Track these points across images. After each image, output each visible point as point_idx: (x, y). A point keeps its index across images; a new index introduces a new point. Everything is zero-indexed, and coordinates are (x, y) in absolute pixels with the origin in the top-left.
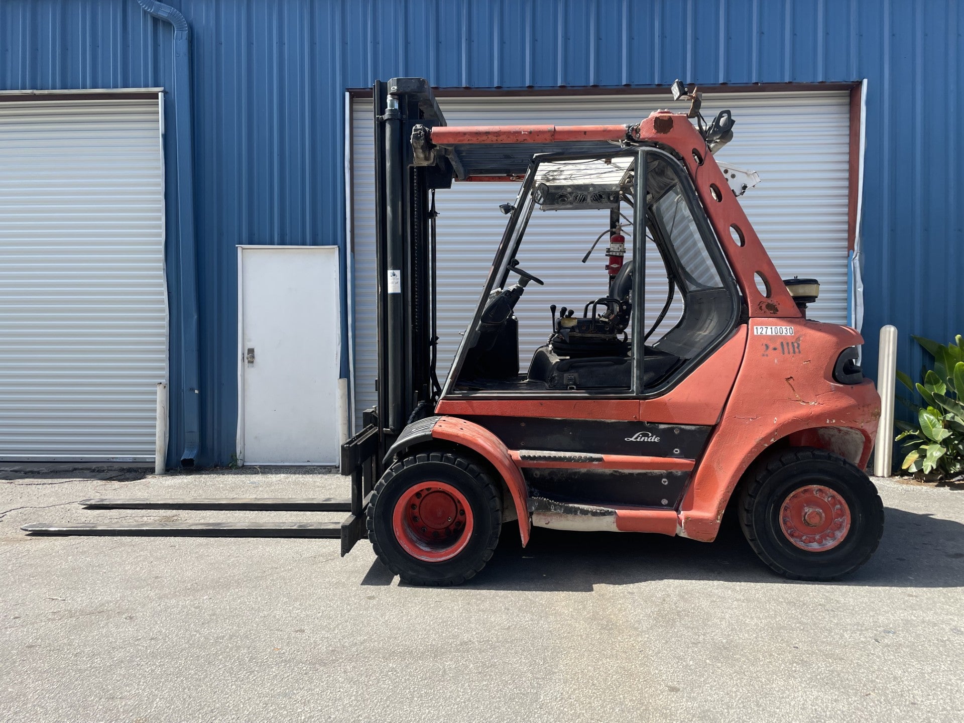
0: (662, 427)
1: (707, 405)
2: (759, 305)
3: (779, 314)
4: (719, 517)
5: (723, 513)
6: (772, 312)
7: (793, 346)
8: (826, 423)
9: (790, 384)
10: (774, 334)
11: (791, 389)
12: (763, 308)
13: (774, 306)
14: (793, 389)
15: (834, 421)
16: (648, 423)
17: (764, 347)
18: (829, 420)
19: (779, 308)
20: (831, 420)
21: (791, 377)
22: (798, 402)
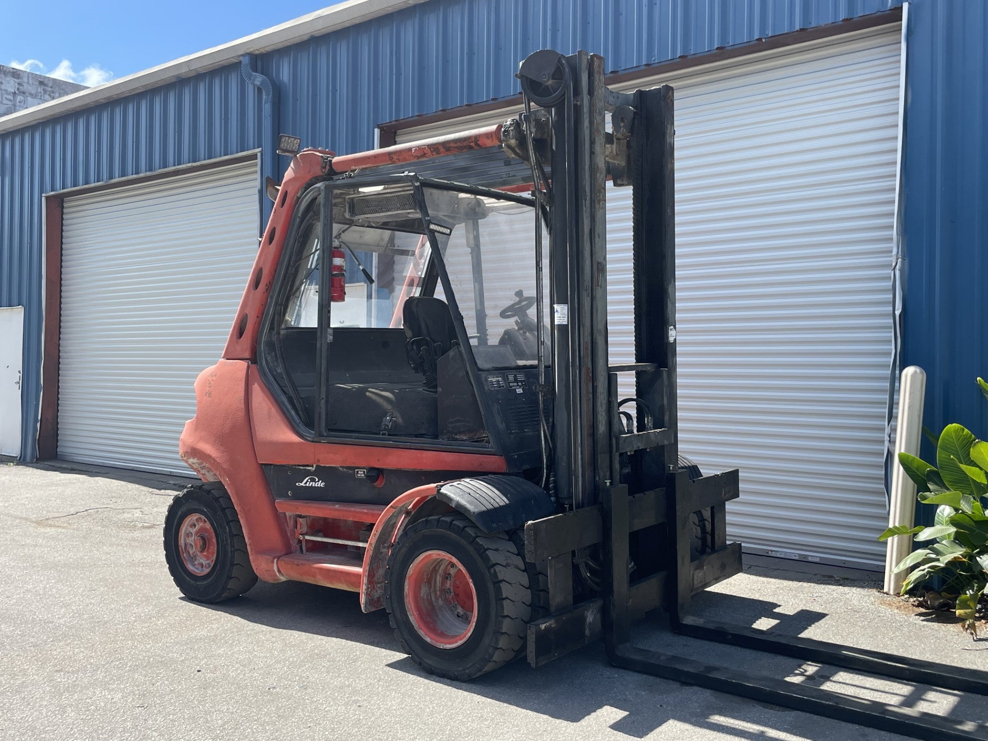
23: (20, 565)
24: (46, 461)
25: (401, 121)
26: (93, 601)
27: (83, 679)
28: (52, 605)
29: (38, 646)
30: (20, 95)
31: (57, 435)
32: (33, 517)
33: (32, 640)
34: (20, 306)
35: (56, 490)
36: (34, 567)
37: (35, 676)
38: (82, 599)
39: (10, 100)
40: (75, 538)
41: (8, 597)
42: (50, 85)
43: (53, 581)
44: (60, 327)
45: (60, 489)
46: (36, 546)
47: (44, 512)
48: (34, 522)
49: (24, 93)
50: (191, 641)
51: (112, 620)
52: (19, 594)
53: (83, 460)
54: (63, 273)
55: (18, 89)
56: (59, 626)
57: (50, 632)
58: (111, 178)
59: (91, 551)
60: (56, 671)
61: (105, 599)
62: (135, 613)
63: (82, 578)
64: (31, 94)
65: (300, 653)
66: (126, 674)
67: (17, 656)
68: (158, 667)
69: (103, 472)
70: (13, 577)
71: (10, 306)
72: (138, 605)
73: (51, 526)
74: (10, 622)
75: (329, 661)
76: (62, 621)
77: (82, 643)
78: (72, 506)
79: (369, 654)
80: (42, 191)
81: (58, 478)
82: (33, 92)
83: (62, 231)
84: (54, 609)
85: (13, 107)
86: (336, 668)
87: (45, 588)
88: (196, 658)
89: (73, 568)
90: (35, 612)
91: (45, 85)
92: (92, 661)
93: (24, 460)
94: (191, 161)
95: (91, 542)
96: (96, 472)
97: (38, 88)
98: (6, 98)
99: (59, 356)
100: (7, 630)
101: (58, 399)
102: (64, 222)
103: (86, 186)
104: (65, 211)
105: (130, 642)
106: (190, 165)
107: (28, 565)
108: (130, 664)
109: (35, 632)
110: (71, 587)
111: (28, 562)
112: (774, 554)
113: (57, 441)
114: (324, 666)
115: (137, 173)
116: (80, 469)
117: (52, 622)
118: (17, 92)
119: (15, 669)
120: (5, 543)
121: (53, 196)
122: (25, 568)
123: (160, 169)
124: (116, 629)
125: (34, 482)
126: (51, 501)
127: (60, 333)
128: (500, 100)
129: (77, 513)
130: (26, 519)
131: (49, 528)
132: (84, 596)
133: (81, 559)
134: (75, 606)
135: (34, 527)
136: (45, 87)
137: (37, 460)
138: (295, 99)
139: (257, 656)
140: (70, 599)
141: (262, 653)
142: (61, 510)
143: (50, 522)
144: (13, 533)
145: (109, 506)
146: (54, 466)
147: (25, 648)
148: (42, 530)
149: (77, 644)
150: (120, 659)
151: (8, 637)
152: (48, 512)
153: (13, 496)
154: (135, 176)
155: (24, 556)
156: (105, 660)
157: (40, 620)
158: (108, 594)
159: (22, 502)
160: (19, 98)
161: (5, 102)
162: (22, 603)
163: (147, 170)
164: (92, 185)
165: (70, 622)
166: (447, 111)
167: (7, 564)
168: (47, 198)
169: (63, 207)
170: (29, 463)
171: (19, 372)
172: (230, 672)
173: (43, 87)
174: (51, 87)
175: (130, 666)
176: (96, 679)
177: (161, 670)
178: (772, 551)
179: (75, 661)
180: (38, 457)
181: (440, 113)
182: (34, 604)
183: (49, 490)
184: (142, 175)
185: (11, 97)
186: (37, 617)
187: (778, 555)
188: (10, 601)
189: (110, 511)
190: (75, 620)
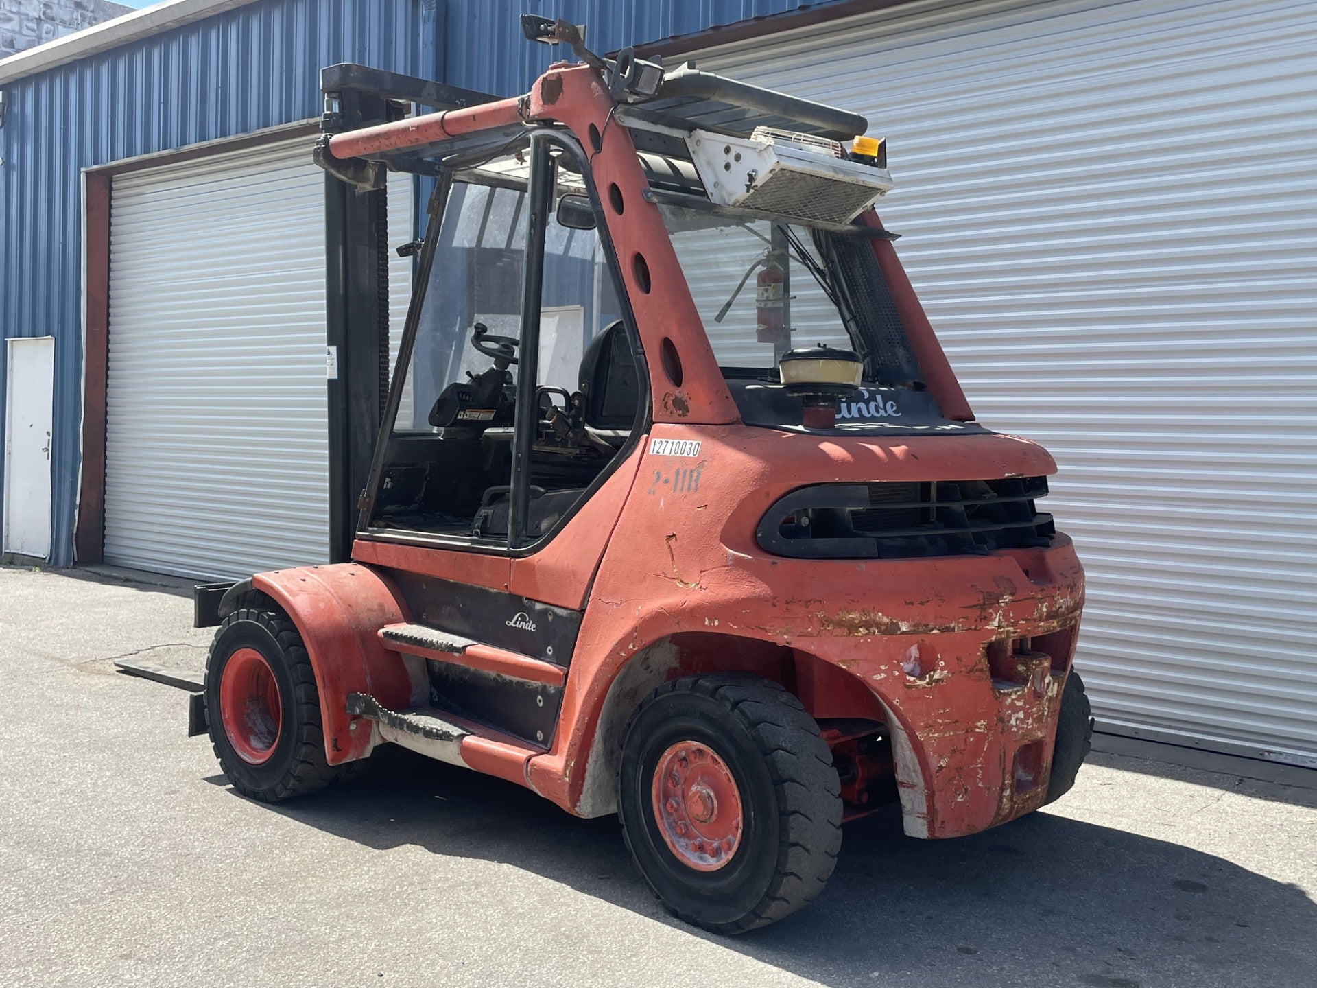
0: (538, 606)
1: (574, 573)
2: (664, 400)
3: (690, 417)
4: (568, 772)
5: (572, 765)
6: (681, 413)
7: (691, 476)
8: (704, 625)
9: (670, 547)
10: (673, 454)
11: (670, 555)
12: (668, 405)
13: (684, 402)
14: (673, 559)
15: (717, 623)
16: (527, 598)
17: (655, 476)
18: (709, 620)
19: (690, 404)
20: (711, 620)
21: (674, 535)
22: (674, 581)
23: (54, 741)
24: (86, 566)
25: (644, 48)
26: (174, 814)
27: (168, 974)
28: (108, 819)
29: (88, 901)
30: (47, 23)
31: (104, 528)
32: (72, 657)
33: (78, 889)
34: (49, 336)
35: (103, 612)
36: (76, 745)
37: (85, 967)
38: (155, 809)
39: (33, 30)
40: (137, 694)
41: (36, 802)
42: (91, 8)
43: (108, 773)
44: (108, 368)
45: (111, 611)
46: (78, 707)
47: (88, 649)
48: (72, 665)
49: (53, 19)
50: (345, 901)
51: (208, 851)
52: (55, 795)
53: (141, 566)
54: (111, 288)
55: (44, 13)
56: (122, 862)
57: (107, 874)
58: (184, 143)
59: (164, 719)
60: (122, 957)
61: (193, 810)
62: (245, 840)
63: (153, 769)
64: (63, 22)
65: (536, 933)
66: (243, 967)
67: (55, 921)
68: (295, 953)
69: (171, 584)
70: (43, 763)
71: (34, 336)
72: (248, 824)
73: (99, 673)
74: (41, 851)
75: (590, 952)
76: (125, 852)
77: (162, 897)
78: (130, 639)
79: (656, 939)
80: (80, 164)
81: (107, 594)
82: (67, 18)
83: (110, 225)
84: (112, 826)
85: (37, 40)
86: (605, 967)
87: (95, 785)
88: (357, 935)
89: (138, 750)
90: (82, 833)
91: (84, 8)
92: (182, 937)
93: (56, 563)
94: (307, 115)
95: (164, 703)
96: (162, 585)
97: (73, 12)
98: (27, 26)
99: (106, 412)
100: (36, 867)
101: (105, 475)
102: (113, 211)
103: (147, 156)
104: (114, 194)
105: (242, 898)
106: (304, 122)
107: (67, 742)
108: (246, 945)
109: (84, 874)
110: (137, 784)
111: (66, 737)
112: (1273, 757)
113: (104, 536)
114: (584, 963)
115: (224, 135)
116: (137, 579)
117: (110, 854)
118: (43, 17)
119: (52, 951)
120: (31, 701)
121: (98, 172)
122: (63, 749)
123: (258, 128)
124: (218, 871)
125: (71, 598)
126: (97, 630)
127: (107, 377)
128: (814, 8)
129: (138, 651)
130: (61, 660)
131: (96, 677)
132: (157, 802)
133: (150, 733)
134: (146, 822)
135: (73, 674)
136: (84, 12)
137: (74, 565)
138: (471, 17)
139: (462, 935)
140: (137, 809)
141: (470, 928)
142: (113, 646)
143: (98, 666)
144: (43, 684)
145: (186, 642)
146: (98, 574)
147: (67, 905)
148: (87, 680)
149: (154, 900)
150: (229, 935)
151: (38, 882)
152: (94, 648)
153: (41, 620)
154: (220, 140)
155: (60, 725)
156: (203, 935)
157: (90, 849)
158: (198, 802)
159: (53, 631)
160: (46, 26)
161: (25, 31)
162: (60, 814)
163: (239, 130)
164: (156, 154)
165: (139, 855)
166: (723, 29)
167: (35, 739)
168: (88, 174)
169: (111, 189)
170: (63, 568)
171: (48, 433)
172: (422, 970)
173: (80, 11)
174: (92, 12)
175: (248, 951)
176: (192, 978)
177: (301, 960)
178: (1269, 752)
179: (153, 936)
180: (76, 560)
181: (710, 32)
182: (78, 816)
183: (94, 613)
184: (231, 138)
185: (34, 26)
186: (85, 842)
187: (1281, 759)
188: (39, 809)
189: (187, 650)
190: (147, 850)
